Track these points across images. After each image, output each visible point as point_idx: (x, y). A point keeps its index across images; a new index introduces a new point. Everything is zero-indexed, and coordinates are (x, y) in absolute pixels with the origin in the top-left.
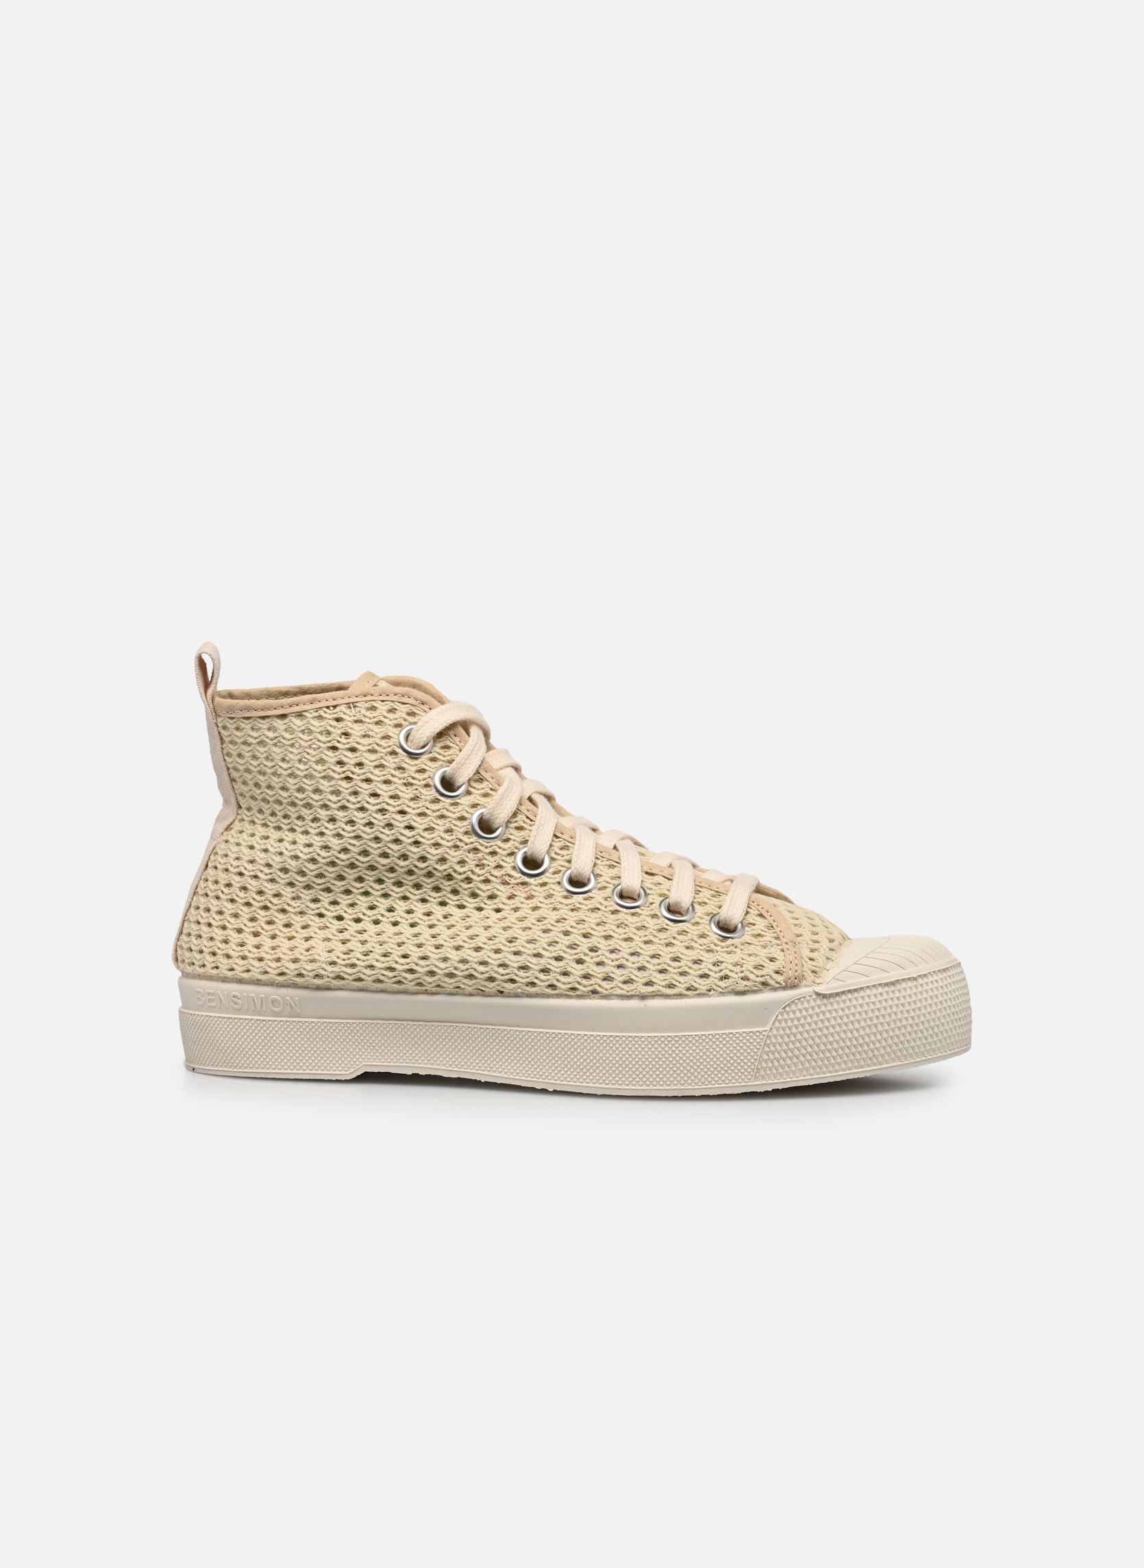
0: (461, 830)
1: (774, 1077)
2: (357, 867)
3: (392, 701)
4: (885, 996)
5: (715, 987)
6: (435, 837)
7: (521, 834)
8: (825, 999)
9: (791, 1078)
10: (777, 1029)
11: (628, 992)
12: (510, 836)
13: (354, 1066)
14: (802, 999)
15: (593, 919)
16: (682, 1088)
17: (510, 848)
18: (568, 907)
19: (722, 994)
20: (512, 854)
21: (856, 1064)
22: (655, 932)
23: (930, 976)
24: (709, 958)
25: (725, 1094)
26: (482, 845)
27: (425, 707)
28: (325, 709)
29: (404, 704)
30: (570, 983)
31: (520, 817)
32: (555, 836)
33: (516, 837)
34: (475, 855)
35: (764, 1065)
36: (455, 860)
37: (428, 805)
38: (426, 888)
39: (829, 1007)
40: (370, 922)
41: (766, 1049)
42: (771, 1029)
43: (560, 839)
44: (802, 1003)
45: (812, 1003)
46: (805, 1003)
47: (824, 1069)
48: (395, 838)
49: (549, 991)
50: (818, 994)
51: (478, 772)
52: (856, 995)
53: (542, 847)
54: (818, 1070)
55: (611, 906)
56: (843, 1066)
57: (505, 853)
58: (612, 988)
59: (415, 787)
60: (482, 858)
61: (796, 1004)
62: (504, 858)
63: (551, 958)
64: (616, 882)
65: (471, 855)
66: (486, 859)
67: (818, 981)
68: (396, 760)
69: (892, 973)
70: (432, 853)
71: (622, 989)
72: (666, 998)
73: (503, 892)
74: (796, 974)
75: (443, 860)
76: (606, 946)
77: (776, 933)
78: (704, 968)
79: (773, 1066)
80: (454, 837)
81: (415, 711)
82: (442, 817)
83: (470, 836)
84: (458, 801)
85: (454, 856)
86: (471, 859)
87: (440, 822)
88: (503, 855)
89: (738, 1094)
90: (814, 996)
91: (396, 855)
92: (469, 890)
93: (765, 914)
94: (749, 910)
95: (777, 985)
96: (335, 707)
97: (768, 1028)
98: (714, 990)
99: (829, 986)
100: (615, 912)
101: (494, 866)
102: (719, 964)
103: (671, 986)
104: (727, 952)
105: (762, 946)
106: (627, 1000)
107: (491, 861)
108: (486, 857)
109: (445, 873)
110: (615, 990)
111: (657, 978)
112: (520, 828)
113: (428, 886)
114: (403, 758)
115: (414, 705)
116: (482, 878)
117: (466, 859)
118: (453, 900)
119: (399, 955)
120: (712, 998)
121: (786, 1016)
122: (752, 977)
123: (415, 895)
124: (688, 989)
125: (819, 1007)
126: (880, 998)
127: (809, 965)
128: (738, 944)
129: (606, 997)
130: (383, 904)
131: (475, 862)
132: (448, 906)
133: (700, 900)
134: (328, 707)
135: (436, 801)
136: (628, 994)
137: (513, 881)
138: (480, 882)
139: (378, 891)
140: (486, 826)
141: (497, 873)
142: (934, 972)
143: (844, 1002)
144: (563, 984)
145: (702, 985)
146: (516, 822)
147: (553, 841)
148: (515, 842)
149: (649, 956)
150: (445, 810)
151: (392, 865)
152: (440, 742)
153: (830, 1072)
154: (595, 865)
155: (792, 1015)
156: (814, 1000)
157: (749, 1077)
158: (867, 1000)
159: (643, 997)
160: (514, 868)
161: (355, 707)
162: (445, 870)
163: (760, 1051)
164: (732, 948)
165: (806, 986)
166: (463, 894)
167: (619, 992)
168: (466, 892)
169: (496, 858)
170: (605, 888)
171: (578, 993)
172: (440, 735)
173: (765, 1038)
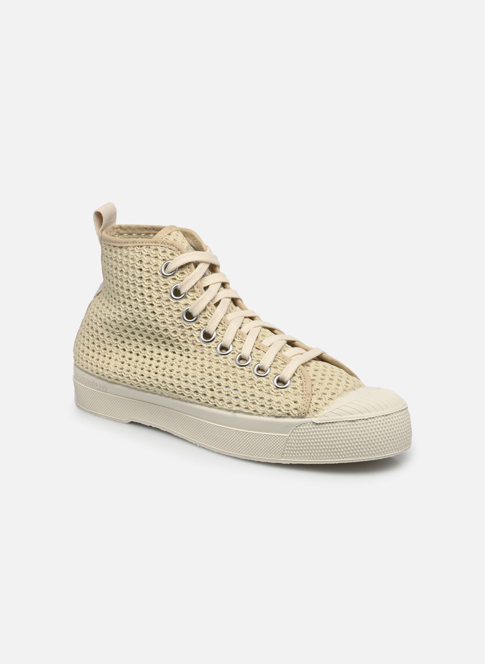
0: (176, 317)
1: (291, 458)
2: (132, 327)
3: (166, 247)
4: (349, 427)
5: (266, 412)
6: (164, 319)
7: (205, 321)
8: (317, 425)
9: (299, 460)
10: (293, 436)
11: (229, 408)
12: (200, 322)
13: (128, 418)
14: (306, 424)
15: (223, 368)
16: (249, 456)
17: (199, 327)
18: (215, 361)
19: (269, 416)
20: (200, 330)
21: (331, 457)
22: (247, 380)
23: (376, 418)
24: (267, 397)
25: (268, 462)
26: (185, 325)
27: (179, 252)
28: (137, 247)
29: (170, 249)
30: (206, 400)
31: (207, 312)
32: (220, 323)
33: (203, 322)
34: (182, 329)
35: (286, 452)
36: (172, 331)
37: (164, 302)
38: (160, 342)
39: (319, 429)
40: (135, 354)
41: (287, 445)
42: (290, 436)
43: (222, 326)
44: (306, 426)
45: (311, 426)
46: (307, 426)
47: (315, 458)
48: (147, 317)
49: (197, 402)
50: (313, 423)
51: (193, 287)
52: (333, 424)
53: (212, 329)
54: (312, 458)
55: (233, 364)
56: (324, 457)
57: (196, 329)
58: (223, 405)
59: (160, 293)
60: (184, 331)
61: (303, 426)
62: (195, 332)
63: (200, 387)
64: (239, 351)
65: (180, 329)
66: (187, 332)
67: (316, 415)
68: (156, 278)
69: (355, 416)
70: (161, 326)
71: (226, 406)
72: (245, 414)
73: (192, 348)
74: (304, 411)
75: (166, 330)
76: (225, 384)
77: (303, 388)
78: (263, 402)
79: (290, 453)
80: (172, 320)
81: (175, 253)
82: (169, 309)
83: (181, 320)
84: (179, 301)
85: (171, 328)
86: (179, 331)
87: (168, 311)
88: (195, 331)
89: (274, 463)
90: (312, 423)
91: (147, 325)
92: (178, 345)
93: (302, 377)
94: (296, 374)
95: (294, 416)
96: (141, 246)
97: (288, 435)
98: (266, 414)
99: (321, 419)
100: (234, 367)
101: (190, 335)
102: (271, 401)
103: (247, 408)
104: (277, 395)
105: (294, 394)
106: (229, 412)
107: (189, 333)
108: (187, 331)
109: (167, 336)
110: (224, 407)
111: (242, 403)
112: (205, 318)
113: (160, 341)
114: (160, 277)
115: (174, 250)
116: (183, 341)
117: (177, 331)
118: (170, 348)
119: (140, 374)
120: (264, 417)
121: (297, 431)
122: (283, 410)
123: (155, 344)
124: (255, 411)
125: (314, 428)
126: (346, 427)
127: (314, 407)
128: (283, 392)
129: (221, 409)
130: (142, 346)
131: (181, 333)
132: (169, 352)
133: (275, 366)
134: (138, 246)
135: (168, 300)
136: (229, 409)
137: (197, 344)
138: (183, 342)
139: (140, 340)
140: (189, 315)
141: (191, 339)
142: (379, 416)
143: (327, 427)
144: (203, 399)
145: (260, 410)
146: (204, 314)
147: (218, 325)
148: (202, 325)
149: (241, 392)
150: (171, 306)
151: (145, 329)
152: (180, 270)
153: (318, 459)
154: (234, 340)
155: (300, 431)
156: (312, 425)
157: (279, 456)
158: (339, 428)
159: (235, 412)
160: (199, 337)
161: (149, 248)
162: (167, 335)
163: (284, 445)
164: (280, 394)
165: (309, 418)
166: (175, 347)
167: (225, 407)
168: (176, 346)
169: (192, 332)
170: (234, 353)
171: (209, 405)
172: (182, 267)
173: (287, 440)
